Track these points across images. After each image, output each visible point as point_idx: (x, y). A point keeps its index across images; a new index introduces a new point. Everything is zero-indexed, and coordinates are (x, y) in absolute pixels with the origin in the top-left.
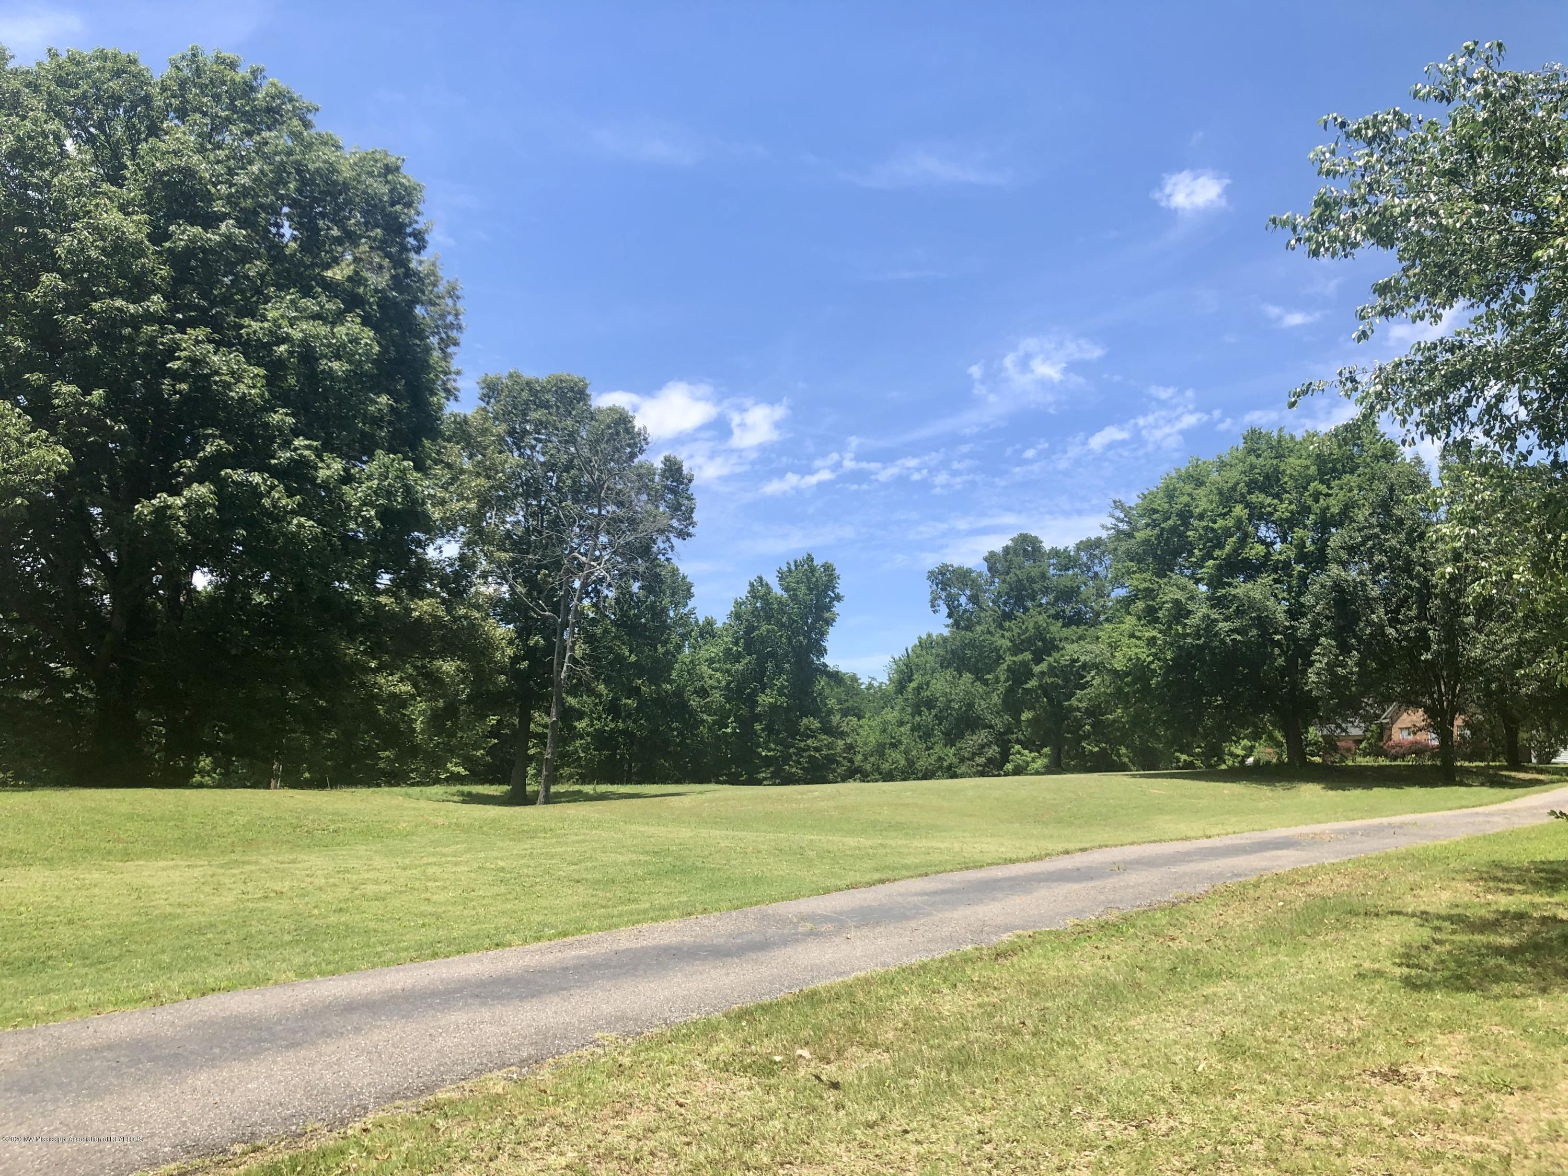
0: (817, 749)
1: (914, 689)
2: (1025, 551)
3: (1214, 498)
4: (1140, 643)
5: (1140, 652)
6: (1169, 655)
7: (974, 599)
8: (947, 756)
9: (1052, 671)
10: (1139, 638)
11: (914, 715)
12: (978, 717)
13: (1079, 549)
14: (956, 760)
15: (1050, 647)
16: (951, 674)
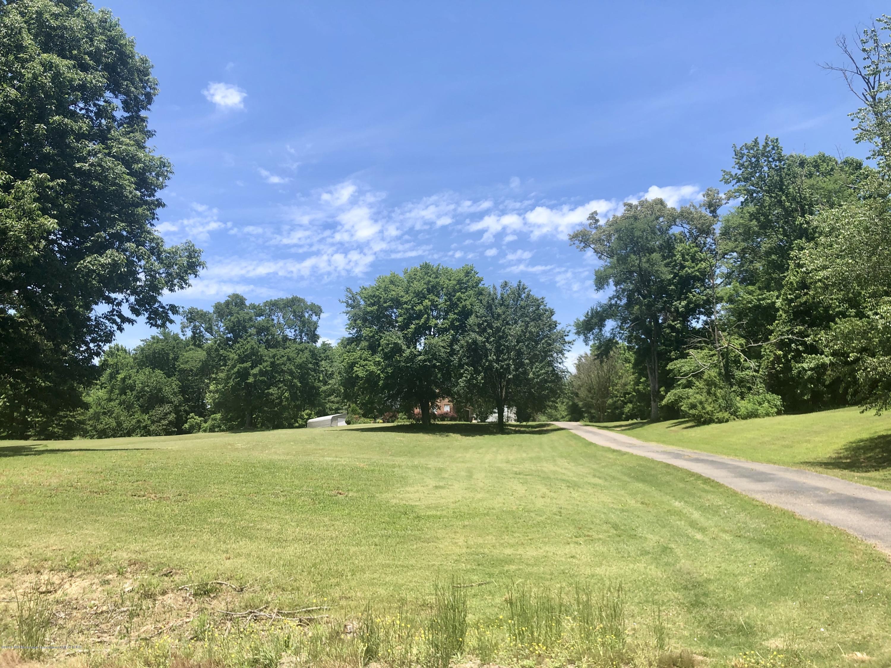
1: (121, 379)
2: (236, 304)
3: (412, 295)
4: (371, 363)
5: (373, 368)
6: (390, 370)
7: (209, 330)
8: (144, 420)
9: (262, 373)
10: (370, 361)
11: (121, 395)
12: (164, 396)
13: (266, 306)
14: (149, 422)
15: (259, 361)
16: (147, 370)
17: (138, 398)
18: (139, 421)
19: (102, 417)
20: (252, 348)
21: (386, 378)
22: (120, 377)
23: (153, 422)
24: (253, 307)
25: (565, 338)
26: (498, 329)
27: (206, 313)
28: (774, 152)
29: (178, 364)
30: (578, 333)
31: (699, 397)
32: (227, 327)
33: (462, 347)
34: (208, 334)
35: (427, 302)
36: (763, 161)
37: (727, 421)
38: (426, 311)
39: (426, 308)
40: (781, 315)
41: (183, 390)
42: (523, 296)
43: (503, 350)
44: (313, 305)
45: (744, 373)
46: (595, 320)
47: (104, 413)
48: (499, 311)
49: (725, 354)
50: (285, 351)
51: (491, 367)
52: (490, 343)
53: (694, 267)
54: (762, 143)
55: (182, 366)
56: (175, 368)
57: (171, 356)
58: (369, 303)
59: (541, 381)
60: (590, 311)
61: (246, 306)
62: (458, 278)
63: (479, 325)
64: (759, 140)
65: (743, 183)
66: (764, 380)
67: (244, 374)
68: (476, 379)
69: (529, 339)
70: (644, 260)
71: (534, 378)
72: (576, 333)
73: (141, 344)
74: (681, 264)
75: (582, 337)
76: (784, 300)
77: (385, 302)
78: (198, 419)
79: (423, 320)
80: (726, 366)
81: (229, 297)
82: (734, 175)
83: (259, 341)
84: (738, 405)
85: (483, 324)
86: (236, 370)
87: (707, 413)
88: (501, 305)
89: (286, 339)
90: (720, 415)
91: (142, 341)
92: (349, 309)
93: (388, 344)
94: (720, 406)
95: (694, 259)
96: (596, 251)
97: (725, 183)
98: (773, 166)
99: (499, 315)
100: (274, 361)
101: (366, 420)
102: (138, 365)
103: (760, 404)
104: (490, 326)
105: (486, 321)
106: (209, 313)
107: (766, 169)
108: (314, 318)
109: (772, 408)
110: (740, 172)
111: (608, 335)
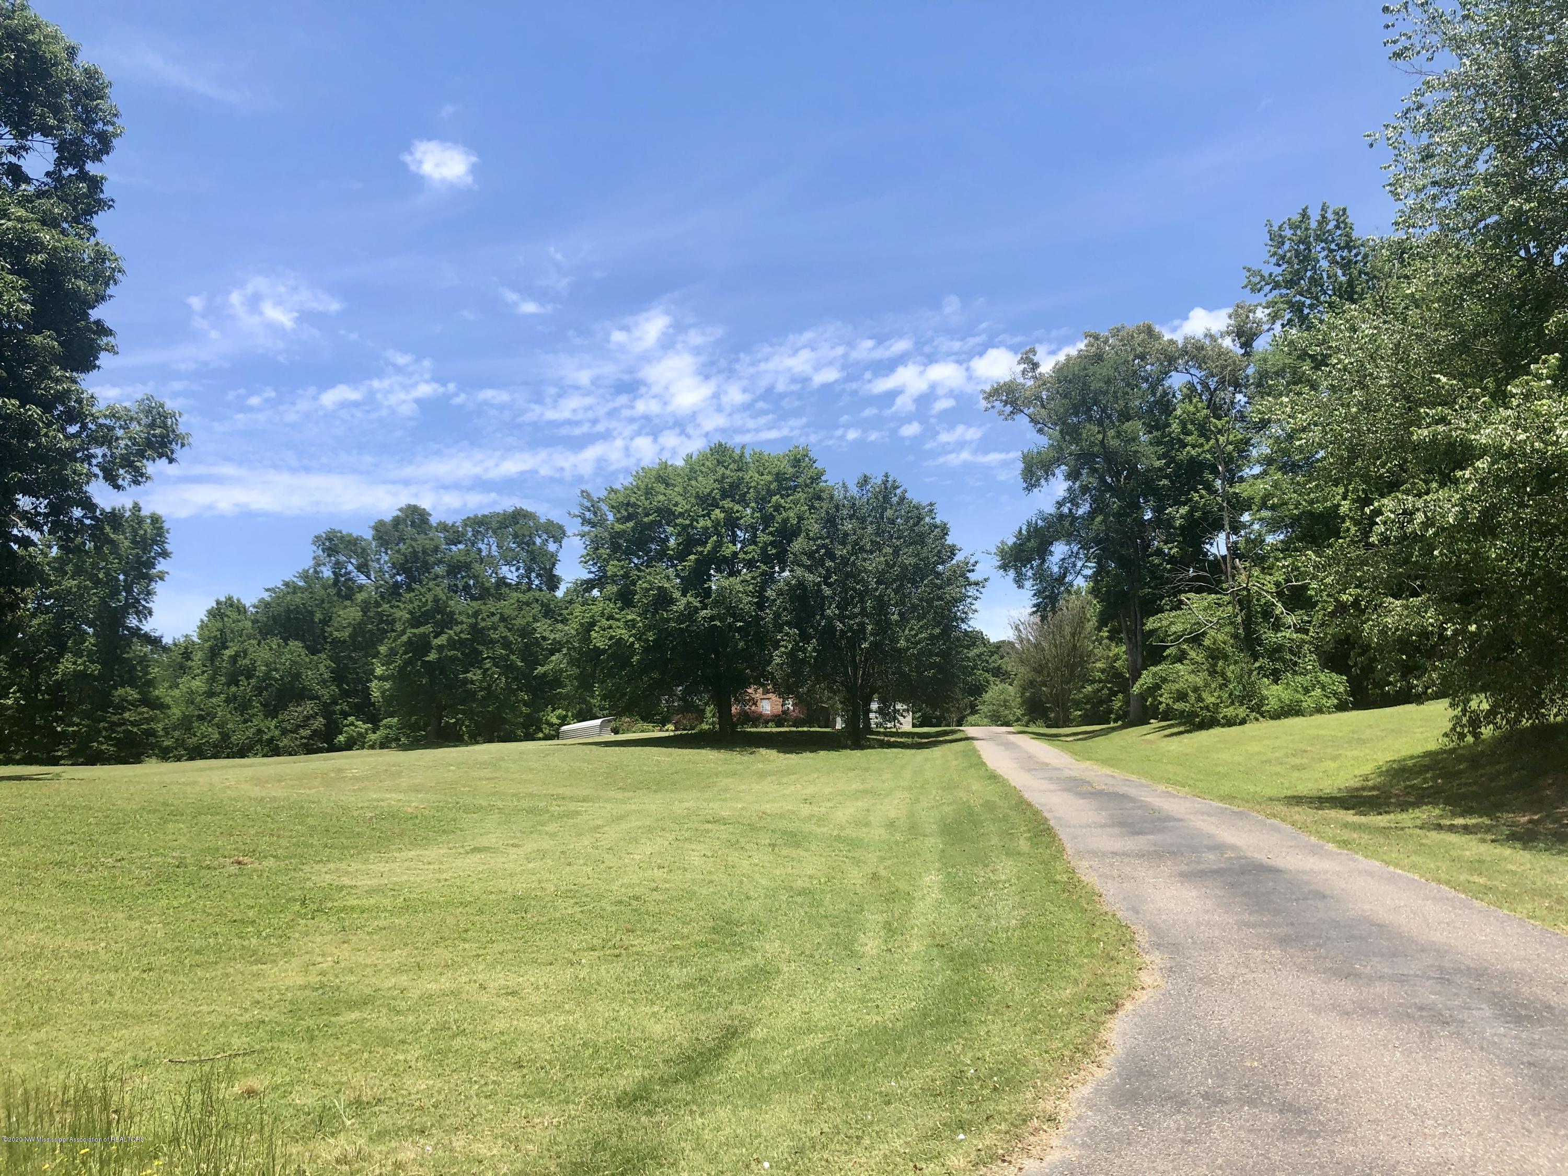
0: (133, 724)
1: (230, 657)
2: (413, 522)
3: (693, 500)
4: (620, 624)
5: (623, 633)
6: (651, 636)
7: (363, 568)
8: (269, 728)
9: (452, 644)
10: (618, 620)
11: (229, 685)
12: (304, 687)
13: (466, 525)
14: (277, 733)
15: (449, 621)
16: (275, 642)
17: (259, 690)
18: (260, 731)
19: (196, 724)
20: (436, 600)
21: (646, 650)
22: (228, 653)
23: (284, 732)
24: (443, 527)
25: (968, 575)
26: (845, 561)
27: (357, 539)
28: (1339, 232)
29: (329, 629)
30: (1004, 567)
31: (1192, 678)
32: (393, 564)
33: (780, 593)
34: (363, 577)
35: (718, 514)
36: (1318, 249)
37: (1243, 722)
38: (716, 529)
39: (716, 524)
40: (1348, 529)
41: (339, 676)
42: (895, 500)
43: (853, 598)
44: (550, 523)
45: (1279, 635)
46: (1033, 543)
47: (201, 718)
48: (848, 526)
49: (1244, 601)
50: (498, 605)
51: (830, 628)
52: (829, 585)
53: (1202, 445)
54: (1315, 216)
55: (336, 634)
56: (325, 638)
57: (318, 616)
58: (618, 516)
59: (921, 652)
60: (1024, 528)
61: (431, 527)
62: (775, 471)
63: (810, 555)
64: (1309, 212)
65: (1284, 291)
66: (1317, 648)
67: (420, 647)
68: (804, 650)
69: (902, 577)
70: (1111, 433)
71: (908, 648)
72: (1000, 567)
73: (266, 596)
74: (1180, 441)
75: (1012, 574)
76: (1354, 501)
77: (647, 515)
78: (362, 726)
79: (709, 546)
80: (1248, 623)
81: (400, 510)
82: (1267, 275)
83: (453, 589)
84: (1265, 692)
85: (817, 551)
86: (404, 638)
87: (1207, 708)
88: (851, 517)
89: (502, 582)
90: (1229, 712)
91: (268, 590)
92: (587, 528)
93: (648, 590)
94: (1231, 694)
95: (1203, 431)
96: (1032, 420)
97: (1253, 290)
98: (1338, 258)
99: (846, 535)
100: (476, 624)
101: (646, 726)
102: (260, 632)
103: (1306, 691)
104: (831, 555)
105: (823, 546)
106: (362, 539)
107: (1324, 264)
108: (552, 547)
109: (1329, 698)
110: (1278, 270)
111: (1055, 569)
